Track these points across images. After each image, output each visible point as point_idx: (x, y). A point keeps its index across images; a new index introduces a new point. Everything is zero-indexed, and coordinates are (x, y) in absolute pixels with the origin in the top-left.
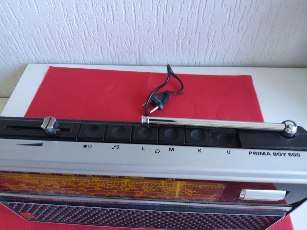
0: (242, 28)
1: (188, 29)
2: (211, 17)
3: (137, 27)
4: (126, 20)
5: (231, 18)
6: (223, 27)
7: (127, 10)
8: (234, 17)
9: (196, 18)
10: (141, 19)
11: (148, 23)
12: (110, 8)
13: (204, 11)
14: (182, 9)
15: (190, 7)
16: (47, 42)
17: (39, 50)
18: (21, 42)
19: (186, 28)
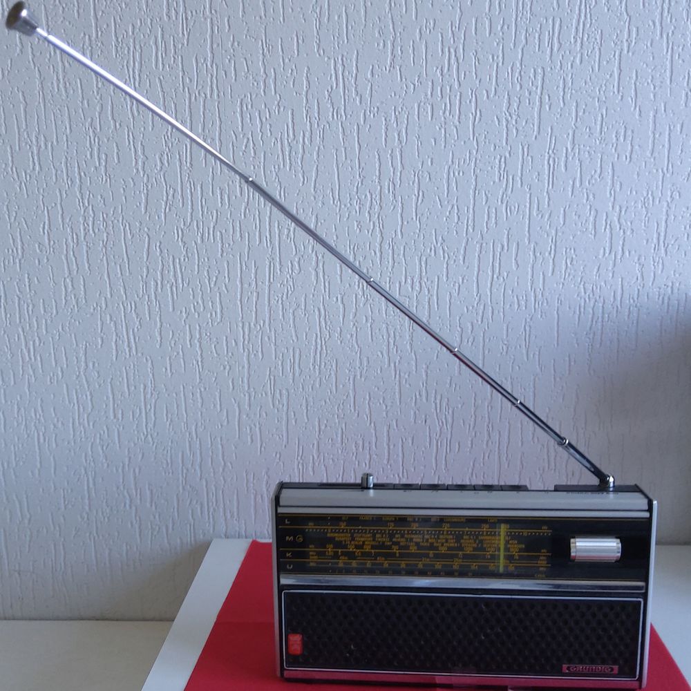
0: (573, 475)
1: (486, 476)
2: (519, 458)
3: (405, 474)
4: (388, 462)
5: (552, 459)
6: (541, 472)
7: (392, 447)
8: (556, 456)
9: (496, 457)
10: (412, 460)
11: (422, 468)
12: (367, 444)
13: (507, 448)
14: (474, 446)
15: (485, 443)
16: (257, 500)
17: (238, 514)
18: (214, 500)
19: (482, 474)
